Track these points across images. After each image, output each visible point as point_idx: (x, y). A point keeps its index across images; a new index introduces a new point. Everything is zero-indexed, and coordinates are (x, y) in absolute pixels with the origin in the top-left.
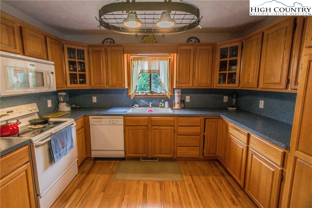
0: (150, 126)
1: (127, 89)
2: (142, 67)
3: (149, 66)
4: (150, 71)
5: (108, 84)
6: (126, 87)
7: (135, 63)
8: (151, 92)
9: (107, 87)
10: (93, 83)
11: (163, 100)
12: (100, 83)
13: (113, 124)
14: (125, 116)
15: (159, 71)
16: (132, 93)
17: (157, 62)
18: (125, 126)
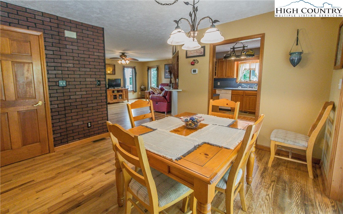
0: (244, 95)
1: (236, 79)
2: (245, 67)
3: (250, 66)
4: (250, 69)
5: (226, 76)
6: (235, 77)
7: (242, 65)
8: (250, 80)
9: (225, 77)
10: (219, 76)
11: (256, 85)
12: (222, 76)
13: (227, 93)
14: (232, 90)
15: (255, 69)
16: (238, 80)
17: (254, 64)
18: (232, 94)
